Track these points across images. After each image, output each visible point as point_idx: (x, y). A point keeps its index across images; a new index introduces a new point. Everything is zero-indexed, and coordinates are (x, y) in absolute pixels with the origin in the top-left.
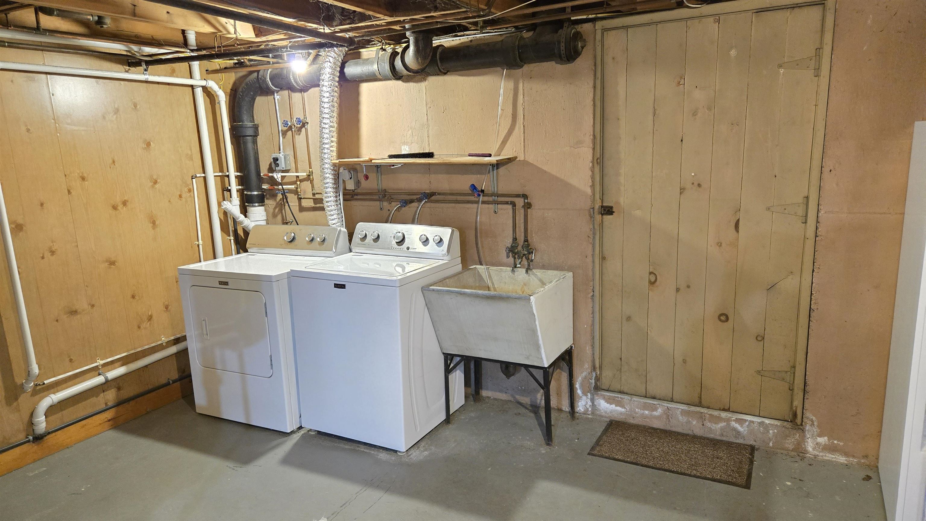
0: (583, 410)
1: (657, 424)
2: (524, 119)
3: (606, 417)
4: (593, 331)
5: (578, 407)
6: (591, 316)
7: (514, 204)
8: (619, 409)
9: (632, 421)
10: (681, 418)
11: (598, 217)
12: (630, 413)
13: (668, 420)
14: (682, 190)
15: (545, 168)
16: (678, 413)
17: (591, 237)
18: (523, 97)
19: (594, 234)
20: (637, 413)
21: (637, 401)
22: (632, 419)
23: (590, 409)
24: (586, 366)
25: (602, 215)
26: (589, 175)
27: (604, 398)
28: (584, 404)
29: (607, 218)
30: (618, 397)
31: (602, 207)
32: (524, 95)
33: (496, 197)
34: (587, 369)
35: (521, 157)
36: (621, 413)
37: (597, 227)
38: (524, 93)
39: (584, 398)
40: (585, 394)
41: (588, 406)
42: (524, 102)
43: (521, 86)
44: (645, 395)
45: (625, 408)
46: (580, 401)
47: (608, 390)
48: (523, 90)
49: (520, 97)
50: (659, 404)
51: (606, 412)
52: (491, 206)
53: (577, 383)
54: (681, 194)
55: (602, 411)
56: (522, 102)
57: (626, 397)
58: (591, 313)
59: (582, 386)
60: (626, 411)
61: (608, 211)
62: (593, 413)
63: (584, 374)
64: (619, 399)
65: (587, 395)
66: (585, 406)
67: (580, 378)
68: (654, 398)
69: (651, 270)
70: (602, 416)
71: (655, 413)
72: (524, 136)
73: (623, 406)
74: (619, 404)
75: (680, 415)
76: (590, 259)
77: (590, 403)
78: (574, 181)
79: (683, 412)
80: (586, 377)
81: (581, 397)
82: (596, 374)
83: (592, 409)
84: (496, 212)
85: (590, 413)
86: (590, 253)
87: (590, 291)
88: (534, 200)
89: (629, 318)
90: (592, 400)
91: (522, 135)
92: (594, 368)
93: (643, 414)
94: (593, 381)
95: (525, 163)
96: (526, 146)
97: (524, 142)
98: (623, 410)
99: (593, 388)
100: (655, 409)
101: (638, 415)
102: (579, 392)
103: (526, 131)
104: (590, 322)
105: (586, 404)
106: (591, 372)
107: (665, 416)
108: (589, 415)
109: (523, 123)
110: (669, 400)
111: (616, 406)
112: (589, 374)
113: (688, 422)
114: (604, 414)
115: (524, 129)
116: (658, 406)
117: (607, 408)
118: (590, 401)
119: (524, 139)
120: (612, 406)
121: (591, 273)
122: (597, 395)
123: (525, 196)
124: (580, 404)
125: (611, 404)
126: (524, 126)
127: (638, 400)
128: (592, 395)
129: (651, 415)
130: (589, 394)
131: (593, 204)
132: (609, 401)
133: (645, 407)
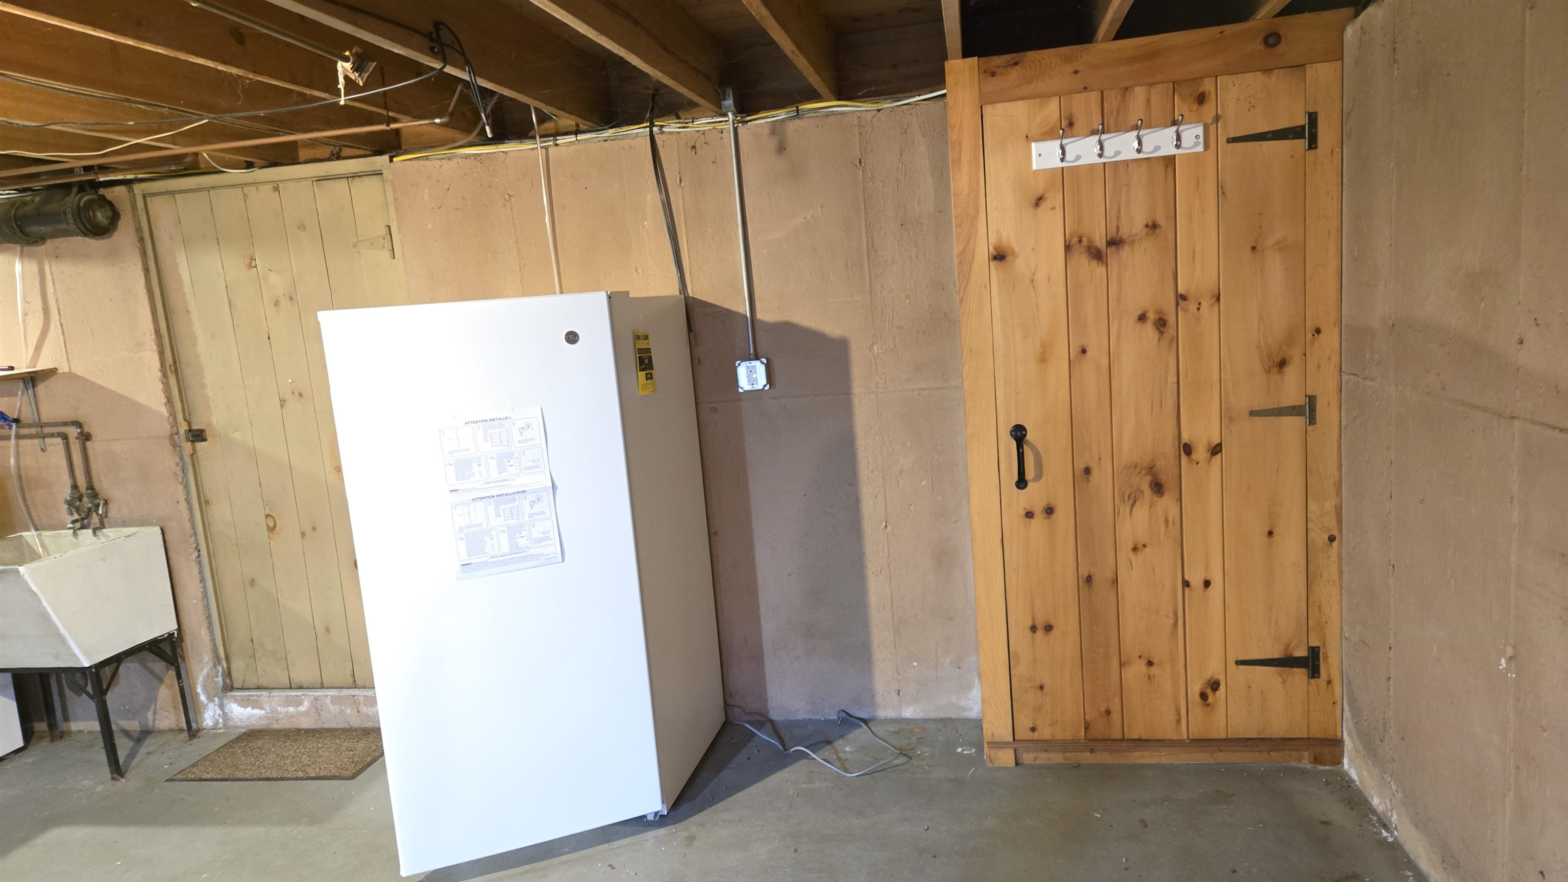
0: (211, 724)
1: (306, 723)
2: (59, 314)
3: (242, 728)
4: (207, 607)
5: (205, 720)
6: (201, 585)
7: (65, 437)
8: (257, 712)
9: (276, 726)
10: (332, 708)
11: (187, 446)
12: (271, 715)
13: (317, 714)
14: (283, 403)
15: (101, 382)
16: (328, 701)
17: (180, 473)
18: (54, 285)
19: (184, 470)
20: (280, 713)
21: (277, 696)
22: (275, 722)
23: (221, 721)
24: (206, 659)
25: (193, 442)
26: (161, 389)
27: (236, 700)
28: (212, 715)
29: (200, 445)
30: (253, 696)
31: (190, 430)
32: (53, 282)
33: (40, 429)
34: (207, 663)
35: (64, 368)
36: (260, 718)
37: (188, 460)
38: (53, 278)
39: (211, 705)
40: (210, 699)
41: (216, 716)
42: (55, 290)
43: (47, 268)
44: (289, 685)
45: (264, 709)
46: (206, 711)
47: (242, 689)
48: (52, 274)
49: (49, 285)
50: (303, 695)
51: (241, 720)
52: (36, 441)
53: (198, 685)
54: (282, 406)
55: (236, 720)
56: (53, 291)
57: (265, 693)
58: (198, 581)
59: (205, 688)
60: (267, 713)
61: (197, 436)
62: (225, 725)
63: (205, 671)
64: (256, 698)
65: (213, 701)
66: (213, 716)
67: (201, 678)
68: (301, 688)
69: (267, 512)
70: (237, 727)
71: (302, 708)
72: (64, 339)
73: (261, 708)
74: (256, 705)
75: (330, 705)
76: (183, 505)
77: (219, 712)
78: (142, 399)
79: (335, 700)
80: (208, 675)
81: (207, 705)
82: (223, 669)
83: (223, 720)
84: (42, 449)
85: (221, 725)
86: (182, 497)
87: (192, 550)
88: (91, 428)
89: (252, 582)
90: (221, 706)
91: (61, 337)
92: (217, 659)
93: (287, 712)
94: (220, 679)
95: (71, 376)
96: (69, 351)
97: (66, 347)
98: (263, 712)
99: (220, 690)
100: (300, 703)
101: (281, 716)
102: (203, 698)
103: (65, 332)
104: (200, 595)
105: (215, 714)
106: (215, 666)
107: (313, 710)
108: (220, 729)
109: (60, 320)
110: (319, 686)
111: (253, 708)
112: (212, 669)
113: (342, 712)
114: (239, 724)
115: (62, 328)
116: (303, 697)
117: (242, 714)
118: (218, 709)
119: (65, 343)
120: (246, 709)
121: (188, 525)
122: (226, 697)
123: (78, 424)
124: (206, 715)
125: (245, 707)
126: (61, 325)
127: (279, 694)
128: (221, 699)
129: (297, 712)
130: (216, 699)
131: (174, 428)
132: (244, 703)
133: (288, 702)
